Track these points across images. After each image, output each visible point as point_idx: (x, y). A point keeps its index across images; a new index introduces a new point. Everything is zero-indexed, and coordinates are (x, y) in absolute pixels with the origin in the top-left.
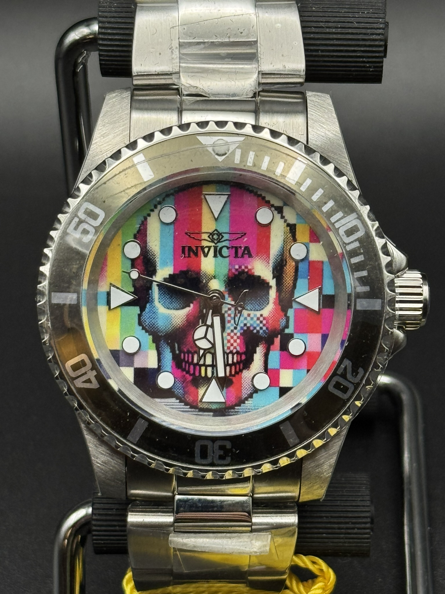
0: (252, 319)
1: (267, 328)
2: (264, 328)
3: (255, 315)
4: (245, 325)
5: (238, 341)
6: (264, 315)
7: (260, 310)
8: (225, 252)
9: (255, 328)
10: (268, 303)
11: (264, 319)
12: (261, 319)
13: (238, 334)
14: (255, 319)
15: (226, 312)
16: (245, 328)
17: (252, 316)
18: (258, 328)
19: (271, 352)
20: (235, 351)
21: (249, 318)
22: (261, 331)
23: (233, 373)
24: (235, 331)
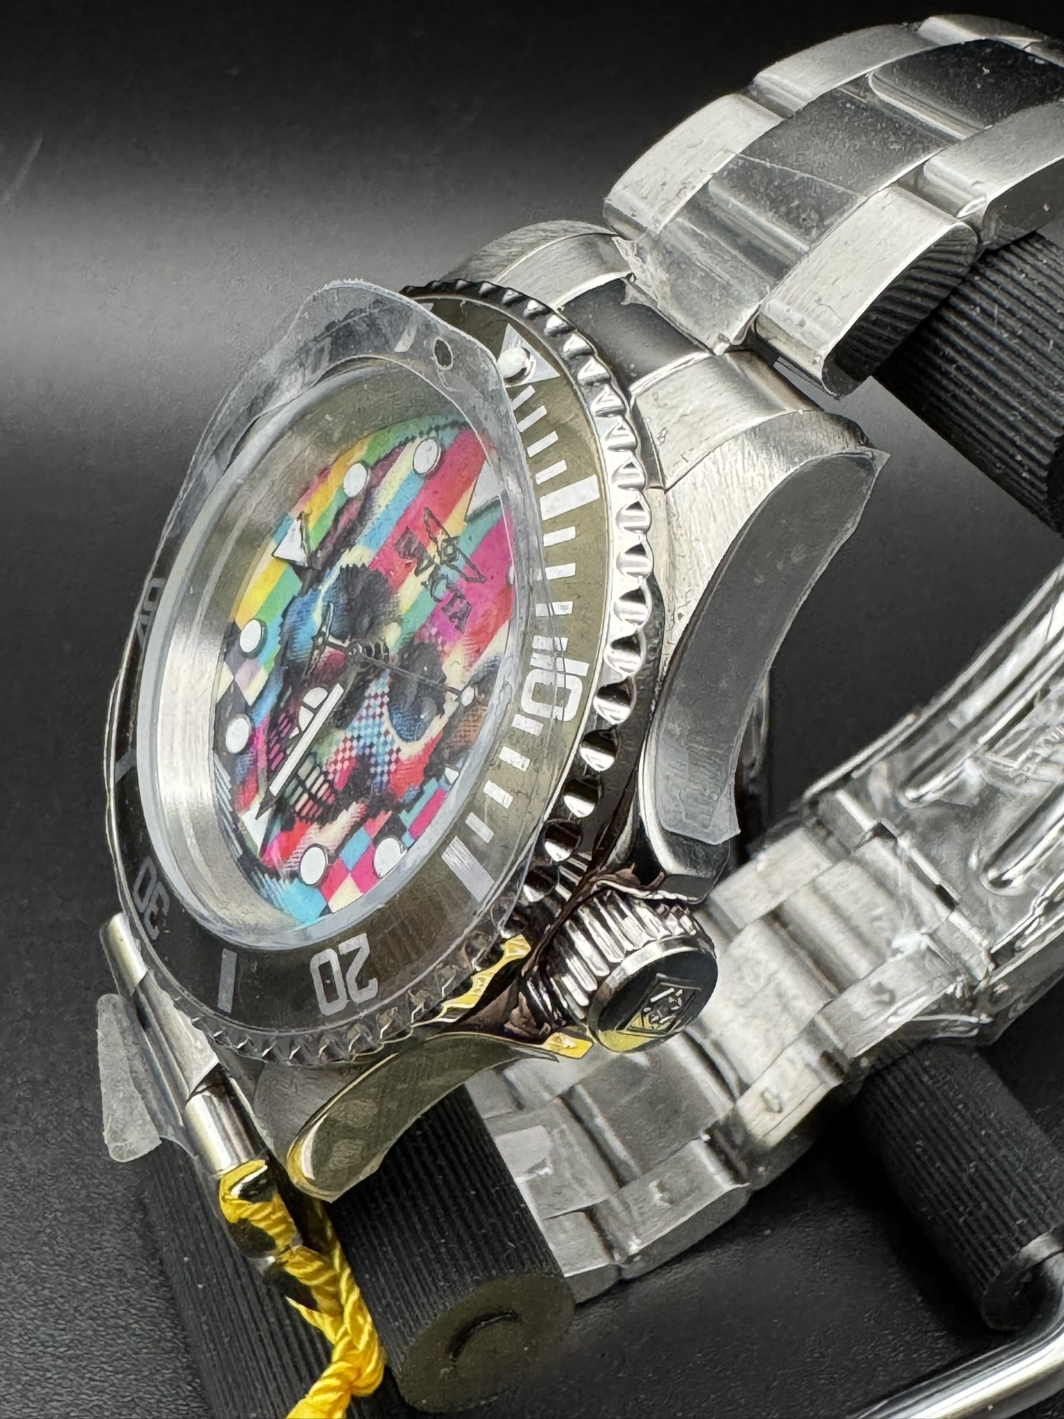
0: (385, 743)
1: (388, 782)
2: (385, 778)
3: (393, 742)
4: (371, 746)
5: (346, 764)
6: (401, 755)
7: (403, 739)
8: (441, 590)
9: (376, 764)
10: (418, 739)
11: (397, 761)
12: (394, 757)
13: (354, 753)
14: (388, 749)
15: (370, 697)
16: (367, 751)
17: (389, 738)
18: (379, 769)
19: (362, 829)
20: (330, 777)
21: (382, 739)
22: (378, 779)
23: (304, 813)
24: (355, 743)
